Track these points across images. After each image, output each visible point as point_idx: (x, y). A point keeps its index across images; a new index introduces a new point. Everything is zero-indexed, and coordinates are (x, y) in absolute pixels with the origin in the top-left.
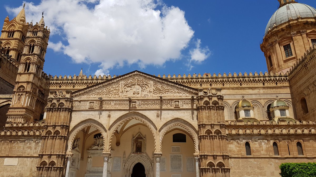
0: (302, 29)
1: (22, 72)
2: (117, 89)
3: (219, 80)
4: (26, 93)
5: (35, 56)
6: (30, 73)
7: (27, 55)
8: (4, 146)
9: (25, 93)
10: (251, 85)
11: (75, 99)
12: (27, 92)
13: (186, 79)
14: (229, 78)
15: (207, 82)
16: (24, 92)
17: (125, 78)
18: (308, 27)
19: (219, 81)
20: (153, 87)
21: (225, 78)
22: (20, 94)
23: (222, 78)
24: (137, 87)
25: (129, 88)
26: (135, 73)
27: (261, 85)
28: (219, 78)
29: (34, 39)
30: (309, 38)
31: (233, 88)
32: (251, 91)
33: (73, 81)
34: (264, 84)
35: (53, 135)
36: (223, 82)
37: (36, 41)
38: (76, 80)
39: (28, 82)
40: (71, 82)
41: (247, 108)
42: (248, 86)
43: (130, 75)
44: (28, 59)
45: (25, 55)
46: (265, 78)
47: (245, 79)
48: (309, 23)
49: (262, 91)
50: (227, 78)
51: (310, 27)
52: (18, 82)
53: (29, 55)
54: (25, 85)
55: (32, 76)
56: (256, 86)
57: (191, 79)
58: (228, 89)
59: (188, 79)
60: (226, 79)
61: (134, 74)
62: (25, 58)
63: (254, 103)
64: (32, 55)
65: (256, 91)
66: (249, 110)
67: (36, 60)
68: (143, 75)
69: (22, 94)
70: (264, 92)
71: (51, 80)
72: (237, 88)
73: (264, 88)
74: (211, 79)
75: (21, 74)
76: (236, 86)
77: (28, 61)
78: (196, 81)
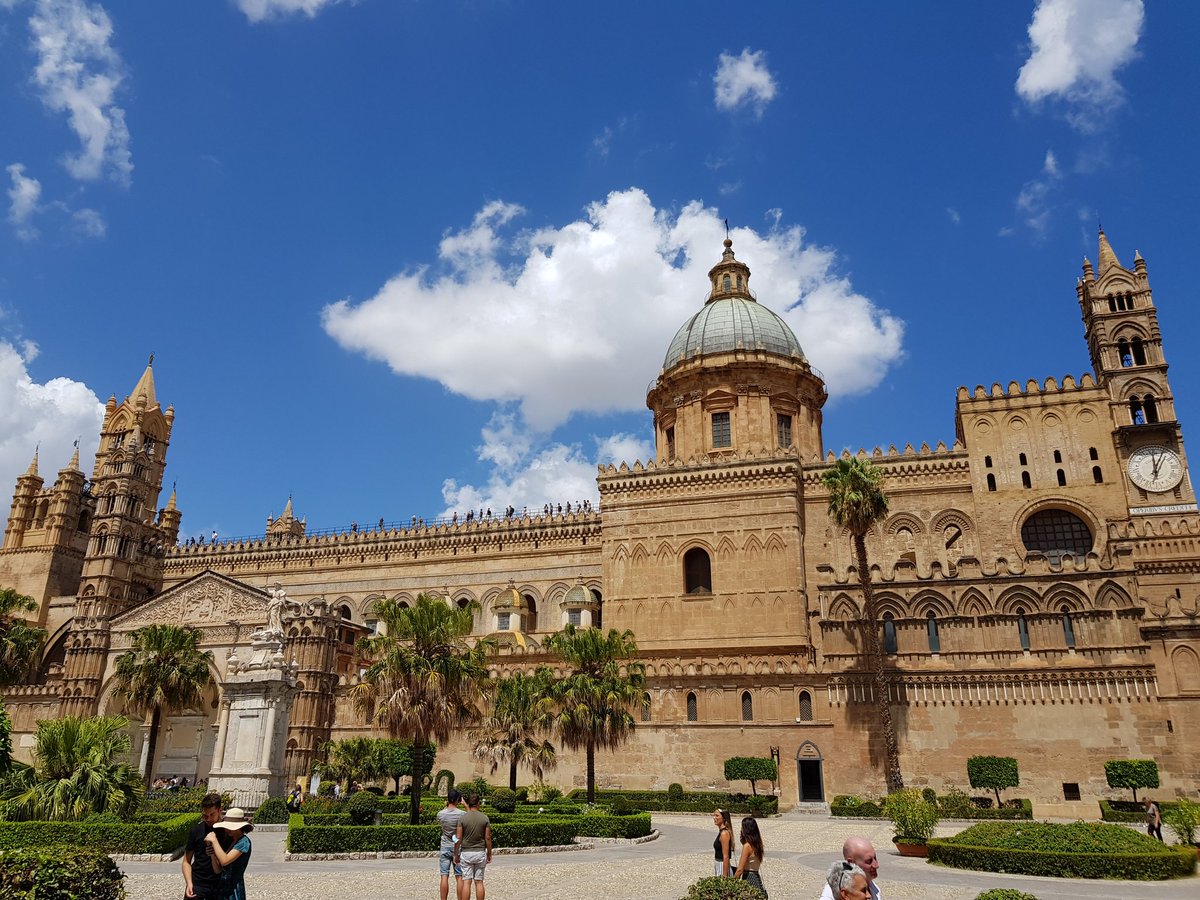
0: (695, 388)
1: (92, 556)
2: (176, 607)
3: (493, 535)
4: (97, 601)
5: (116, 518)
6: (105, 558)
7: (102, 518)
8: (22, 714)
9: (94, 601)
10: (558, 545)
11: (113, 629)
12: (97, 599)
13: (425, 538)
14: (513, 530)
15: (467, 543)
16: (93, 598)
17: (190, 585)
18: (712, 380)
19: (493, 538)
20: (230, 602)
21: (505, 531)
22: (88, 601)
23: (498, 531)
24: (207, 601)
25: (196, 605)
26: (206, 575)
27: (579, 544)
28: (492, 532)
29: (116, 481)
30: (708, 410)
31: (519, 556)
32: (555, 561)
33: (207, 558)
34: (584, 541)
35: (72, 696)
36: (499, 542)
37: (118, 484)
38: (212, 555)
39: (101, 578)
40: (202, 559)
41: (502, 610)
42: (553, 547)
43: (199, 578)
44: (104, 526)
45: (99, 518)
46: (586, 527)
47: (545, 531)
48: (711, 370)
49: (578, 559)
50: (509, 530)
51: (717, 379)
52: (86, 578)
53: (106, 518)
54: (95, 583)
55: (108, 563)
56: (569, 546)
57: (435, 537)
58: (510, 556)
59: (430, 538)
60: (507, 534)
61: (204, 576)
62: (99, 524)
63: (559, 590)
64: (110, 517)
65: (566, 560)
66: (508, 615)
67: (117, 528)
68: (218, 578)
69: (90, 603)
70: (582, 560)
71: (168, 558)
72: (528, 555)
73: (583, 551)
74: (475, 536)
75: (90, 560)
76: (526, 549)
77: (104, 531)
78: (445, 542)
